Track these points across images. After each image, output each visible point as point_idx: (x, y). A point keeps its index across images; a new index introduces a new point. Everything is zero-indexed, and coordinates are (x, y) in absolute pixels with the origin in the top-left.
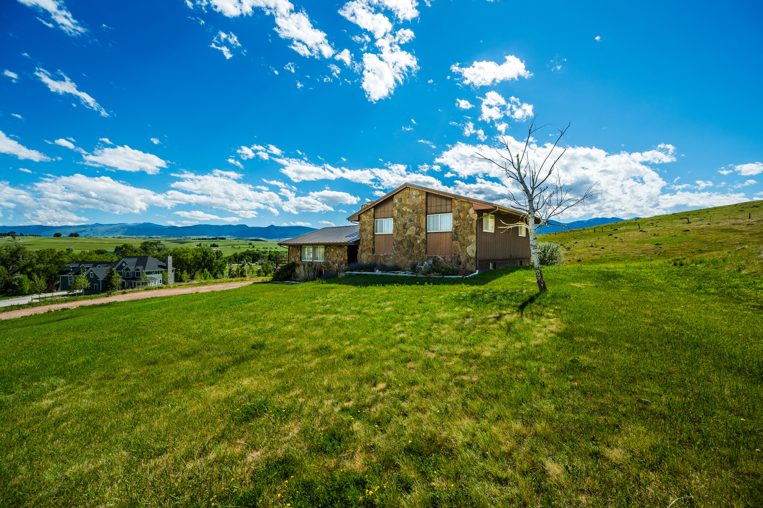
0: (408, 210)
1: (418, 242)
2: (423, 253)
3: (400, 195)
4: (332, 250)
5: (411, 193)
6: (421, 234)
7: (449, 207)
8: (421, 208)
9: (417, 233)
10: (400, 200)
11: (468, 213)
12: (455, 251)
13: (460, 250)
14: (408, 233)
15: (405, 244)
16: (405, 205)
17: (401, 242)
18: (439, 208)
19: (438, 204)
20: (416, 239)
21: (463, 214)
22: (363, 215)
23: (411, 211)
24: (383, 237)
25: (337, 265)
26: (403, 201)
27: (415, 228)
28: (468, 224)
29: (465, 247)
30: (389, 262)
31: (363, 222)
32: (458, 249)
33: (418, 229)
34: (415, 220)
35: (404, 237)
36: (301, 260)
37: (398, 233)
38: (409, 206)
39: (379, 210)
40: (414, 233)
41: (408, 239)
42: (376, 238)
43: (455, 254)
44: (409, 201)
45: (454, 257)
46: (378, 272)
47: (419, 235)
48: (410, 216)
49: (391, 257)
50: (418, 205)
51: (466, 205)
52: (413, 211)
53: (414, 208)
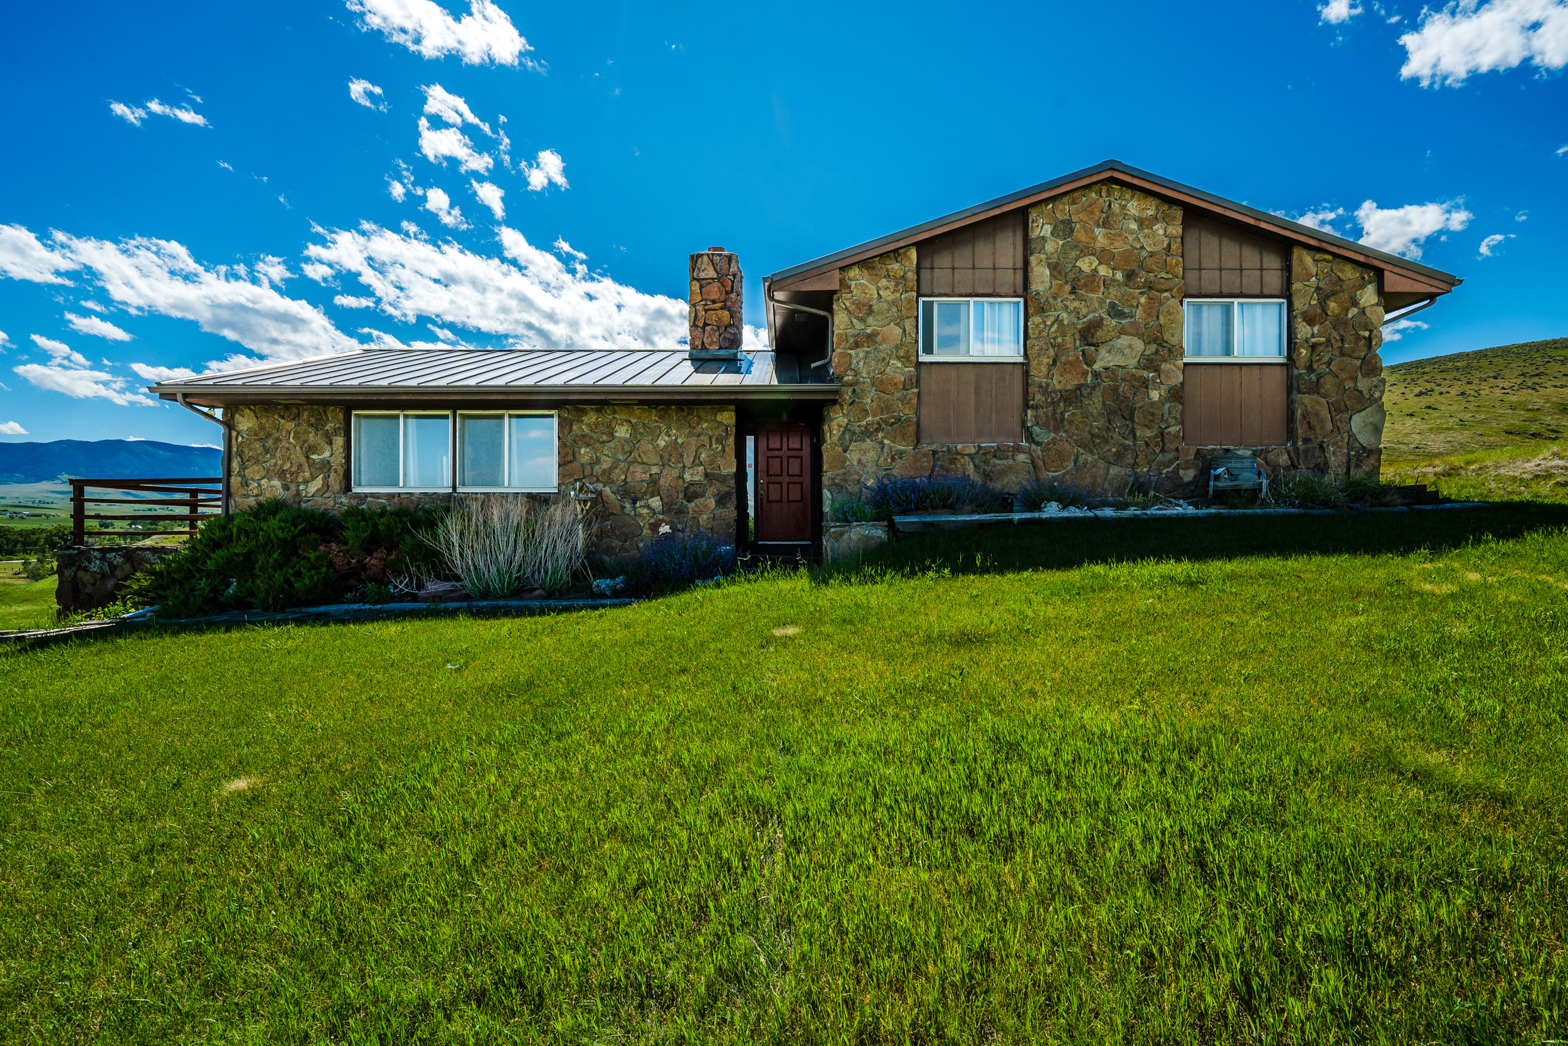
0: (1103, 271)
1: (1155, 395)
2: (1176, 436)
3: (1064, 209)
4: (622, 432)
5: (1116, 206)
6: (1164, 366)
7: (1274, 280)
8: (1165, 266)
9: (1150, 363)
10: (1064, 228)
11: (1355, 303)
12: (1310, 427)
13: (1329, 426)
14: (1105, 359)
15: (1095, 403)
16: (1086, 251)
17: (1073, 397)
18: (1231, 280)
19: (1231, 262)
20: (1145, 384)
21: (1340, 304)
22: (854, 272)
23: (1119, 276)
24: (970, 375)
25: (656, 502)
26: (1080, 234)
27: (1139, 345)
28: (1358, 338)
29: (1346, 415)
30: (1012, 477)
31: (859, 305)
32: (1322, 422)
33: (1153, 348)
34: (1139, 312)
35: (1085, 374)
36: (348, 488)
37: (1055, 361)
38: (1104, 256)
39: (944, 260)
40: (1132, 362)
41: (1107, 383)
42: (930, 380)
43: (1306, 441)
44: (1106, 236)
45: (1306, 451)
46: (1052, 510)
47: (1157, 370)
48: (1114, 294)
49: (1021, 457)
50: (1152, 254)
51: (1350, 274)
52: (1130, 276)
53: (1134, 266)
